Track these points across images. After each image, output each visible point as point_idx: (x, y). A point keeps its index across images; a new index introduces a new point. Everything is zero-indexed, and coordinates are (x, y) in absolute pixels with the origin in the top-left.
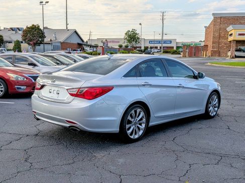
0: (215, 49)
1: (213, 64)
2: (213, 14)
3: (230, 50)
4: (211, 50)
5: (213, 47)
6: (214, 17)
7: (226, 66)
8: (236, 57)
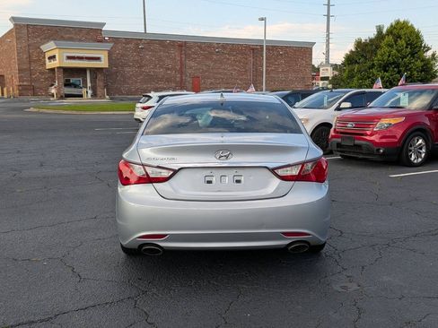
0: (25, 83)
1: (41, 110)
2: (13, 19)
3: (53, 85)
4: (17, 83)
5: (21, 79)
6: (15, 25)
7: (65, 112)
8: (68, 96)
